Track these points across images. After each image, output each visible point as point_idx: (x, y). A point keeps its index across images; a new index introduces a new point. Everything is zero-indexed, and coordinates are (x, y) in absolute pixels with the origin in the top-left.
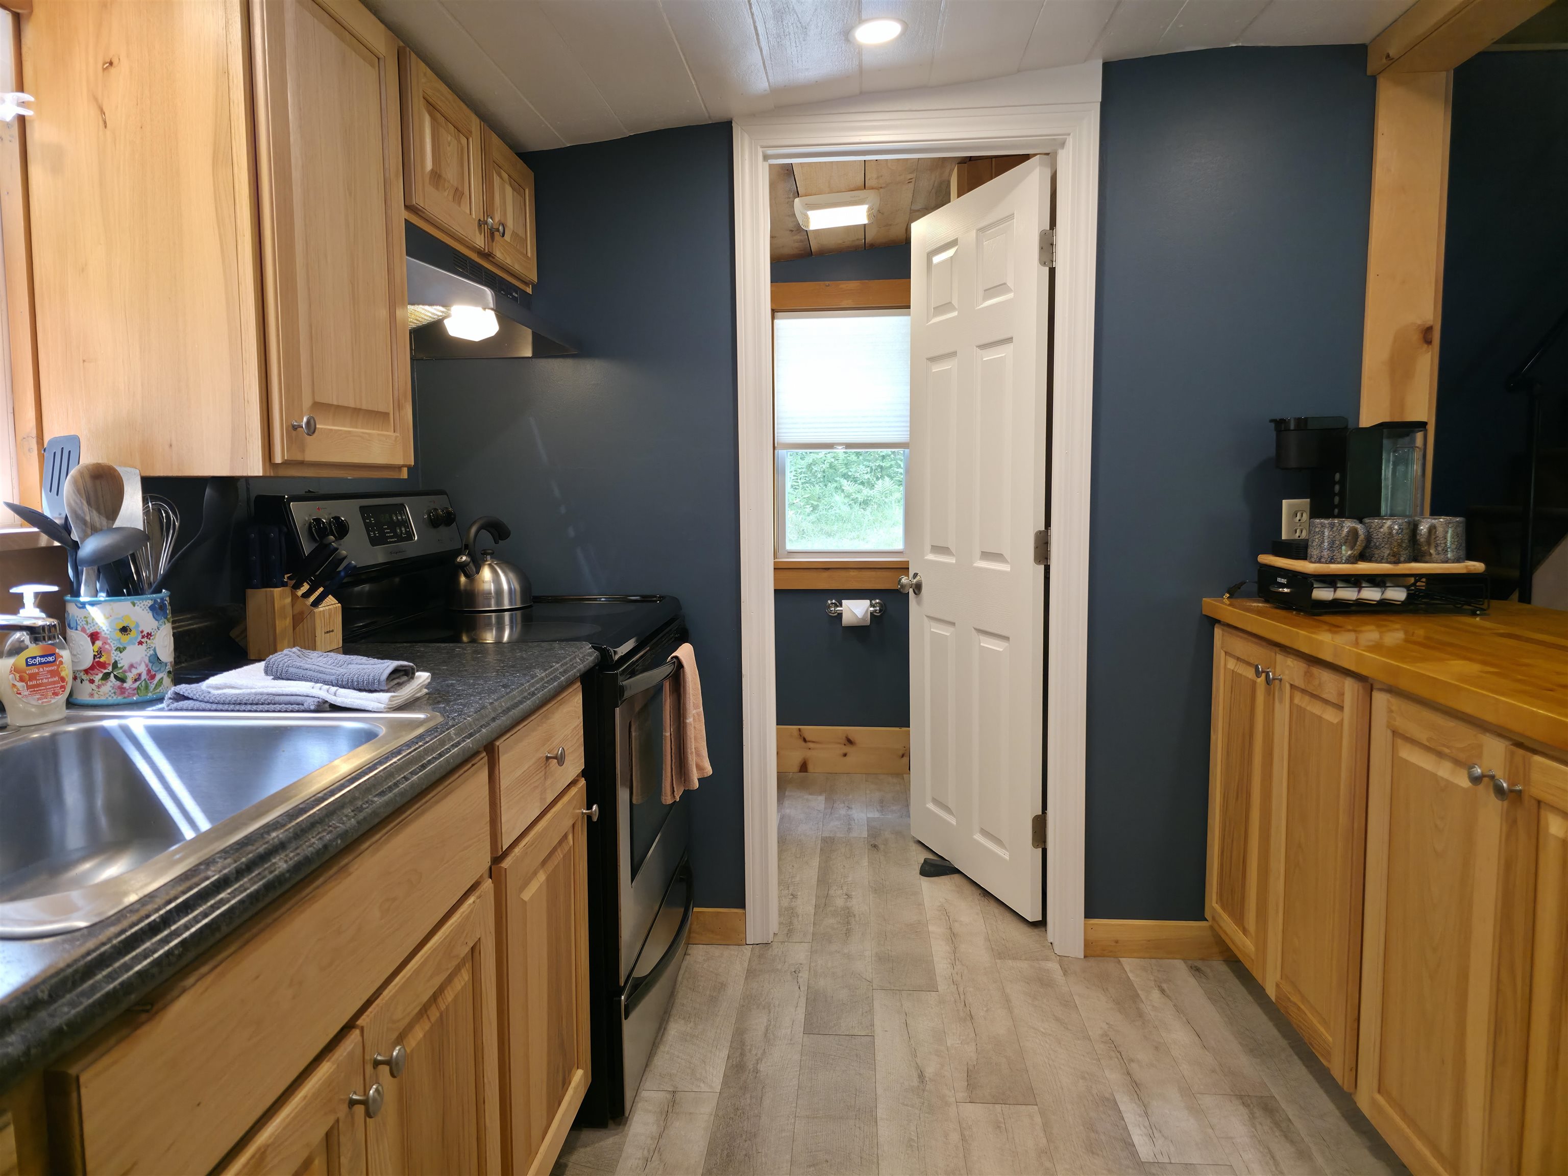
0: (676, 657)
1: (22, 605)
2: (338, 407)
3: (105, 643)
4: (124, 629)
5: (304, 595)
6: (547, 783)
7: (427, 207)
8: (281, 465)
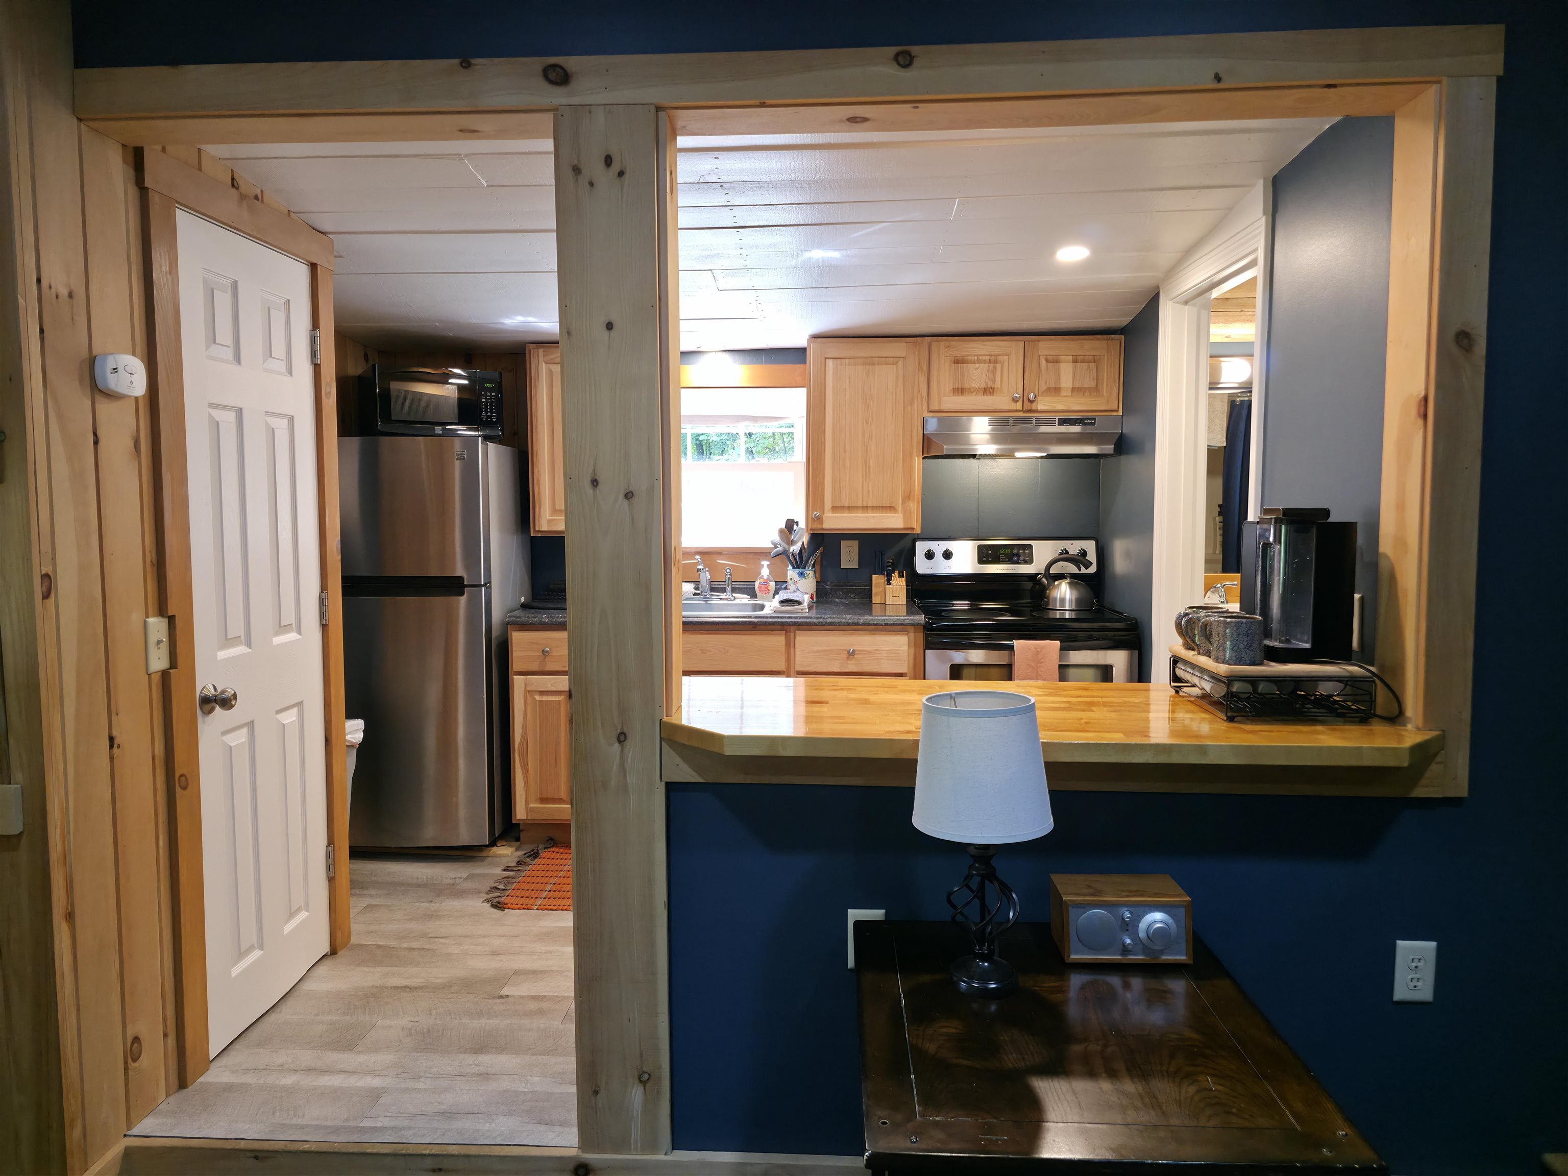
0: (1011, 642)
1: (763, 567)
3: (790, 583)
4: (791, 579)
5: (886, 580)
6: (849, 662)
7: (944, 408)
8: (812, 529)
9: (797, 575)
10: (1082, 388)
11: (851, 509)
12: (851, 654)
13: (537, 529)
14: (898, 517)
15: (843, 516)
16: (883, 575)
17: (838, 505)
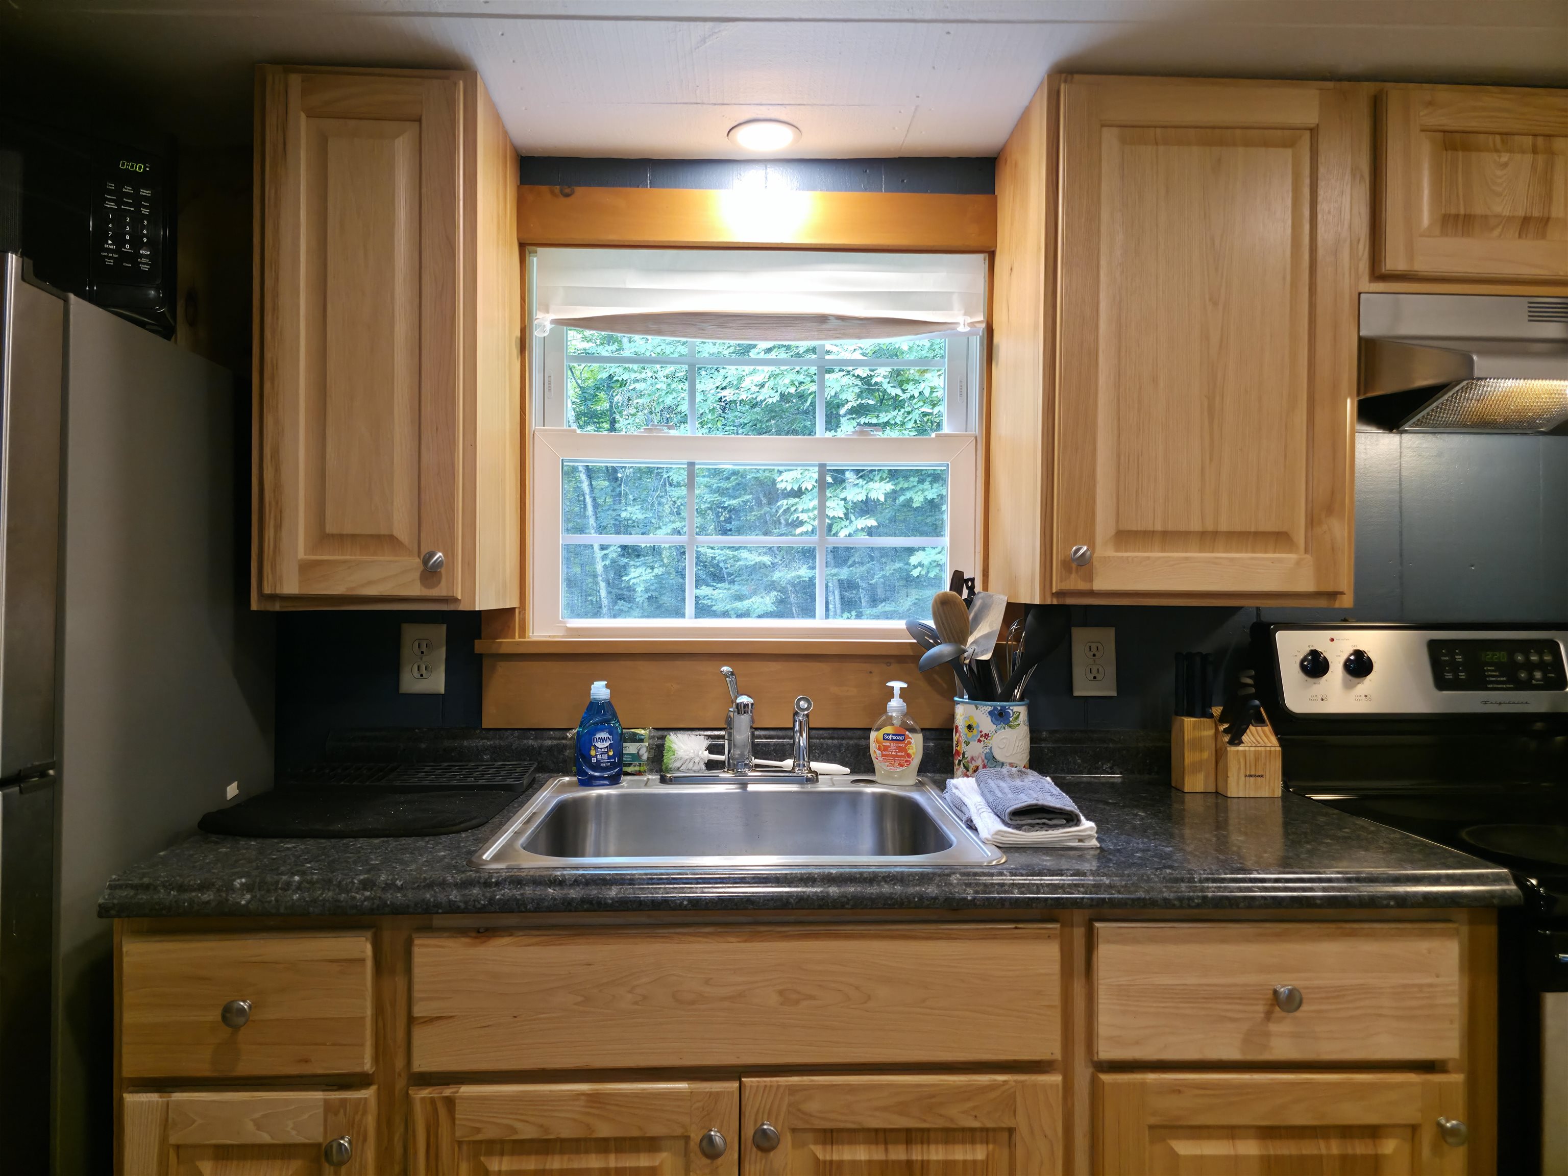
1: (892, 695)
3: (961, 736)
4: (970, 727)
5: (1226, 731)
6: (1273, 1027)
7: (1421, 265)
8: (1060, 594)
9: (989, 718)
11: (1169, 538)
12: (1286, 1002)
13: (267, 590)
14: (1298, 563)
15: (1149, 558)
16: (1211, 716)
17: (1134, 528)
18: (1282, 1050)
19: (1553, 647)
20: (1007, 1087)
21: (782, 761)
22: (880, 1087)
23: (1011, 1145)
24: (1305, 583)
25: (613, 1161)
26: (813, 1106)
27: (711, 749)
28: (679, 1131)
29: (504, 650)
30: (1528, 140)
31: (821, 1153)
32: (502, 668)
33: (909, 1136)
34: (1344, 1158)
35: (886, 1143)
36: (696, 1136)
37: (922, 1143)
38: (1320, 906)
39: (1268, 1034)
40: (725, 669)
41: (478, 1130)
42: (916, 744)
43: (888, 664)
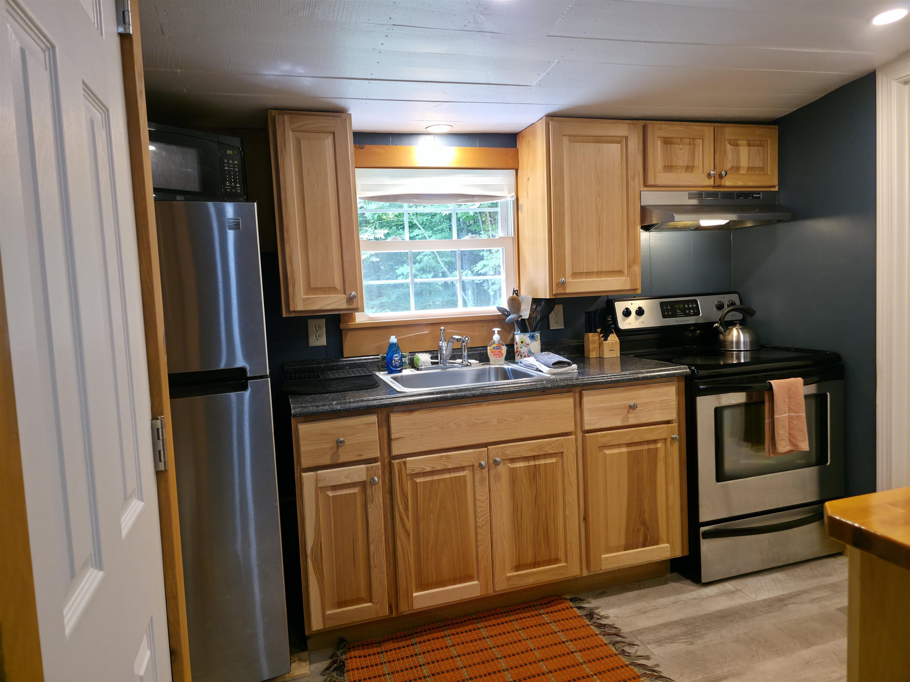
0: (770, 382)
1: (495, 333)
2: (587, 272)
3: (518, 345)
4: (522, 342)
5: (602, 337)
6: (629, 415)
7: (658, 183)
8: (556, 295)
9: (529, 338)
10: (754, 167)
11: (588, 274)
12: (633, 407)
13: (292, 309)
14: (626, 280)
15: (582, 281)
16: (597, 332)
17: (577, 272)
18: (632, 421)
19: (696, 302)
20: (561, 440)
21: (455, 360)
22: (527, 444)
23: (562, 457)
24: (628, 287)
25: (453, 475)
26: (508, 452)
27: (432, 358)
28: (471, 464)
29: (352, 327)
30: (688, 140)
31: (511, 466)
32: (350, 334)
33: (535, 458)
34: (648, 449)
35: (528, 461)
36: (476, 465)
37: (538, 460)
38: (641, 380)
39: (628, 418)
40: (442, 328)
41: (414, 470)
42: (504, 349)
43: (489, 323)
